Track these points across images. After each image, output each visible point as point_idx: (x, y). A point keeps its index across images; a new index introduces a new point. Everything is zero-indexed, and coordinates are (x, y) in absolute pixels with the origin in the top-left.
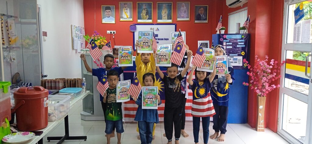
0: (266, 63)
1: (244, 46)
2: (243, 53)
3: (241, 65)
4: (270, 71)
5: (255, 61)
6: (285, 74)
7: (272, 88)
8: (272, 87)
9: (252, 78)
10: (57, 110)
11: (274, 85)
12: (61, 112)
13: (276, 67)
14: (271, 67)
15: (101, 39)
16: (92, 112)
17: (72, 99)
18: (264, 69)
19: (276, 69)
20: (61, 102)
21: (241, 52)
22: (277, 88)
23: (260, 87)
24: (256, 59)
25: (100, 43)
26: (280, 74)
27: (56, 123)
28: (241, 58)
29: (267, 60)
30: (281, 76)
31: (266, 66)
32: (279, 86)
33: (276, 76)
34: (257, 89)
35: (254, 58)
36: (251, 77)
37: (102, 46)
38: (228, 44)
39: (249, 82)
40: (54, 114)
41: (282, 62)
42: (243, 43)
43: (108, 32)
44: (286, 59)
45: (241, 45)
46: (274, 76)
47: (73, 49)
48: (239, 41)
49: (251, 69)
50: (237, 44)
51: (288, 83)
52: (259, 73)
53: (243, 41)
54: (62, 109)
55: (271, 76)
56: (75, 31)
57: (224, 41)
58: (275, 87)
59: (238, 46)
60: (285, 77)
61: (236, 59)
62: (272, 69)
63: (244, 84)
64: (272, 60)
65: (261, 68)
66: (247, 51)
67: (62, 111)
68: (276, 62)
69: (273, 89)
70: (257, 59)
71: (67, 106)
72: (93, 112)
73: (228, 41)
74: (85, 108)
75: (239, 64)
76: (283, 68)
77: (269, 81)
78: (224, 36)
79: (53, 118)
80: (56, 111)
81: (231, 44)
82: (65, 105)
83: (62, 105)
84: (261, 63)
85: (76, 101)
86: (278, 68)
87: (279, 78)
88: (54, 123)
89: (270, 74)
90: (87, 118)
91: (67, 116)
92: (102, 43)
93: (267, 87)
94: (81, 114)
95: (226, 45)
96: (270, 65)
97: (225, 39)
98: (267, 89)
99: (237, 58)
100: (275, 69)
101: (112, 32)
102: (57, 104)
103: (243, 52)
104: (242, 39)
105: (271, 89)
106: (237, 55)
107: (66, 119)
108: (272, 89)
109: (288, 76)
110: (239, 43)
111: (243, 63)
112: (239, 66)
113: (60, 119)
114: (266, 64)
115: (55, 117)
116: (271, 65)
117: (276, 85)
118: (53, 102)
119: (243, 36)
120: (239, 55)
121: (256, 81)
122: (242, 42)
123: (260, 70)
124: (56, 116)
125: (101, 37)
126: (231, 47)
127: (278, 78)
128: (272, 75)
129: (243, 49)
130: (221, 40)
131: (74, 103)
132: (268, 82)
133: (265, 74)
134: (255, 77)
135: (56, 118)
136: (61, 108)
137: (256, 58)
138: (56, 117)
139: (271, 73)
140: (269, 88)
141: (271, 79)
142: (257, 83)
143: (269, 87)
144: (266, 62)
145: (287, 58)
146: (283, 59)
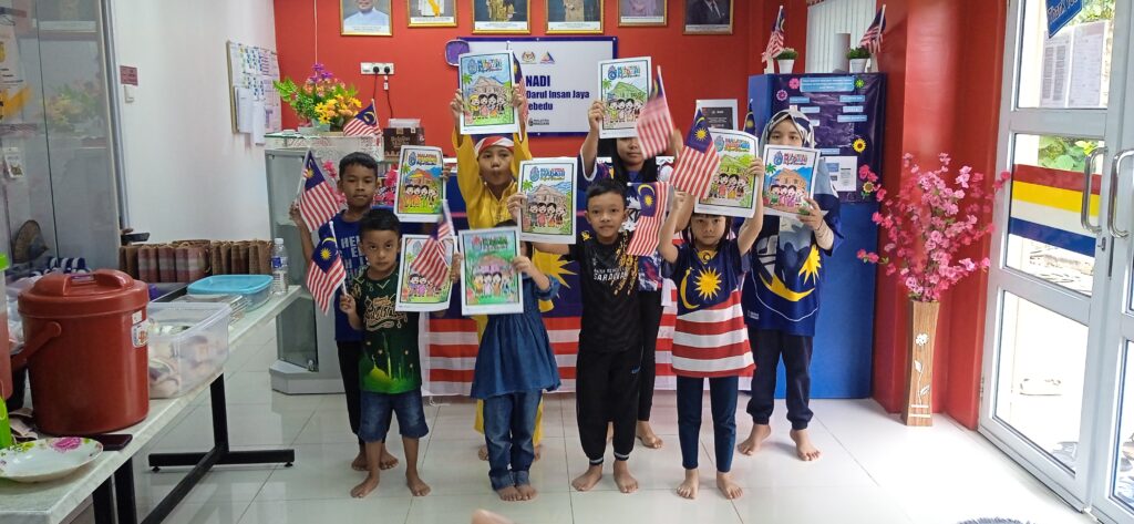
0: (942, 182)
1: (863, 118)
2: (859, 145)
3: (852, 187)
4: (955, 209)
5: (903, 174)
6: (1010, 218)
7: (961, 270)
8: (962, 265)
9: (892, 234)
10: (182, 357)
11: (968, 260)
12: (195, 365)
13: (977, 196)
14: (960, 194)
15: (339, 96)
16: (311, 362)
17: (237, 315)
18: (936, 201)
19: (979, 203)
20: (197, 329)
21: (853, 141)
22: (978, 270)
23: (919, 268)
24: (906, 165)
25: (336, 111)
26: (990, 220)
27: (179, 403)
28: (852, 161)
29: (945, 169)
30: (993, 229)
31: (941, 193)
32: (986, 262)
33: (975, 226)
34: (909, 275)
35: (899, 161)
36: (888, 230)
37: (342, 120)
39: (879, 251)
40: (172, 373)
41: (998, 177)
42: (860, 109)
43: (367, 67)
44: (1014, 165)
45: (852, 114)
46: (969, 227)
47: (236, 130)
48: (844, 99)
49: (887, 204)
50: (838, 110)
51: (1017, 253)
52: (915, 218)
53: (861, 98)
54: (198, 353)
55: (957, 228)
56: (243, 66)
57: (792, 100)
58: (972, 266)
59: (841, 119)
60: (1009, 233)
61: (835, 167)
62: (961, 204)
63: (863, 256)
64: (965, 169)
65: (924, 196)
66: (872, 137)
67: (198, 360)
68: (979, 177)
69: (966, 274)
70: (911, 166)
71: (217, 342)
72: (316, 362)
73: (806, 100)
74: (287, 349)
75: (846, 183)
76: (1001, 197)
77: (951, 246)
78: (793, 84)
79: (169, 387)
80: (179, 360)
81: (816, 110)
82: (212, 338)
83: (201, 340)
84: (923, 180)
85: (253, 323)
86: (983, 197)
87: (989, 236)
88: (174, 402)
89: (956, 222)
90: (295, 386)
91: (221, 378)
92: (345, 110)
93: (944, 267)
94: (272, 372)
96: (956, 187)
97: (797, 93)
98: (943, 275)
99: (837, 164)
100: (974, 200)
101: (381, 66)
102: (182, 337)
103: (860, 141)
104: (856, 92)
105: (957, 276)
106: (837, 151)
107: (218, 388)
108: (961, 273)
109: (1019, 227)
110: (846, 109)
111: (861, 180)
112: (847, 193)
113: (192, 390)
114: (941, 185)
115: (172, 383)
116: (959, 187)
117: (977, 258)
118: (167, 329)
119: (860, 84)
120: (846, 152)
121: (906, 247)
122: (856, 104)
123: (919, 204)
124: (179, 379)
125: (339, 88)
127: (983, 233)
128: (962, 223)
129: (860, 129)
130: (782, 95)
131: (245, 330)
132: (947, 250)
133: (937, 221)
134: (903, 230)
135: (180, 387)
136: (197, 348)
137: (907, 162)
138: (177, 383)
139: (960, 217)
140: (951, 272)
141: (958, 239)
142: (910, 252)
143: (949, 265)
144: (941, 176)
145: (1016, 162)
146: (1004, 165)
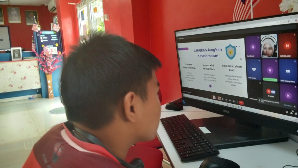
1: (57, 39)
2: (57, 45)
21: (55, 44)
28: (56, 48)
38: (44, 38)
45: (54, 38)
48: (52, 35)
50: (51, 38)
53: (56, 35)
57: (41, 36)
59: (52, 40)
66: (60, 43)
73: (44, 36)
75: (55, 52)
78: (40, 33)
81: (46, 38)
95: (43, 39)
97: (42, 34)
99: (53, 49)
106: (52, 46)
110: (53, 38)
111: (58, 52)
112: (56, 54)
119: (55, 33)
120: (54, 46)
126: (47, 40)
129: (56, 42)
130: (38, 35)
